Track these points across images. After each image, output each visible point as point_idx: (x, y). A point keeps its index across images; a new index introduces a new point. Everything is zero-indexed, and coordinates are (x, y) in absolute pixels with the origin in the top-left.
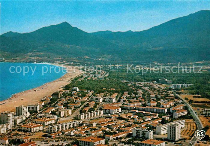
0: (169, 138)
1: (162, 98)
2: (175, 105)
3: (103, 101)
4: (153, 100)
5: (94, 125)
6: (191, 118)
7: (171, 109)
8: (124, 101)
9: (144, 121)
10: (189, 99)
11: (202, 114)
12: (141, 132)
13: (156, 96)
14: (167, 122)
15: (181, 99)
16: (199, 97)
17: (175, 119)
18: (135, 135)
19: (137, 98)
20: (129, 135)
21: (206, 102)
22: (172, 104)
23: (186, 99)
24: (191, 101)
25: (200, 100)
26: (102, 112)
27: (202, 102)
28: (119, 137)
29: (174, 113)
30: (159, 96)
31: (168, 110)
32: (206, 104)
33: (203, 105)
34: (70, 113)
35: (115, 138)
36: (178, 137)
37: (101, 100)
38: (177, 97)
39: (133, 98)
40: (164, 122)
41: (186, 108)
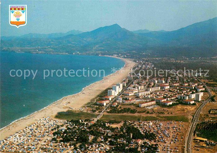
0: (196, 100)
1: (190, 81)
2: (198, 85)
3: (157, 82)
4: (186, 82)
5: (158, 93)
6: (207, 92)
7: (196, 88)
8: (170, 82)
9: (182, 92)
10: (206, 82)
11: (213, 90)
12: (182, 97)
13: (187, 80)
14: (194, 93)
15: (201, 82)
16: (212, 81)
17: (198, 92)
18: (179, 98)
19: (176, 81)
20: (177, 98)
21: (215, 84)
22: (196, 84)
23: (204, 82)
24: (207, 84)
25: (212, 83)
26: (160, 88)
27: (213, 84)
28: (172, 99)
29: (198, 89)
30: (189, 80)
31: (195, 88)
32: (215, 85)
33: (213, 86)
34: (143, 88)
35: (170, 99)
36: (200, 100)
37: (156, 82)
38: (199, 81)
39: (174, 81)
40: (193, 93)
41: (204, 87)
